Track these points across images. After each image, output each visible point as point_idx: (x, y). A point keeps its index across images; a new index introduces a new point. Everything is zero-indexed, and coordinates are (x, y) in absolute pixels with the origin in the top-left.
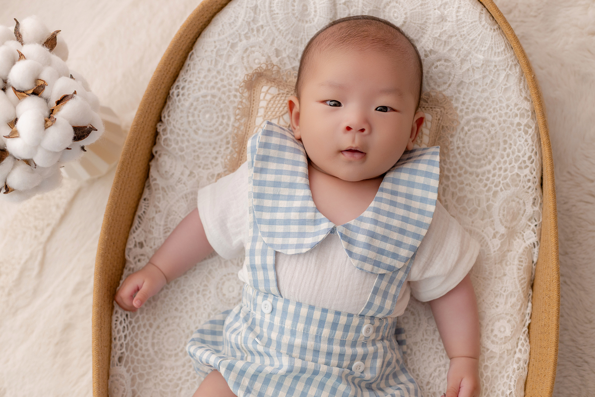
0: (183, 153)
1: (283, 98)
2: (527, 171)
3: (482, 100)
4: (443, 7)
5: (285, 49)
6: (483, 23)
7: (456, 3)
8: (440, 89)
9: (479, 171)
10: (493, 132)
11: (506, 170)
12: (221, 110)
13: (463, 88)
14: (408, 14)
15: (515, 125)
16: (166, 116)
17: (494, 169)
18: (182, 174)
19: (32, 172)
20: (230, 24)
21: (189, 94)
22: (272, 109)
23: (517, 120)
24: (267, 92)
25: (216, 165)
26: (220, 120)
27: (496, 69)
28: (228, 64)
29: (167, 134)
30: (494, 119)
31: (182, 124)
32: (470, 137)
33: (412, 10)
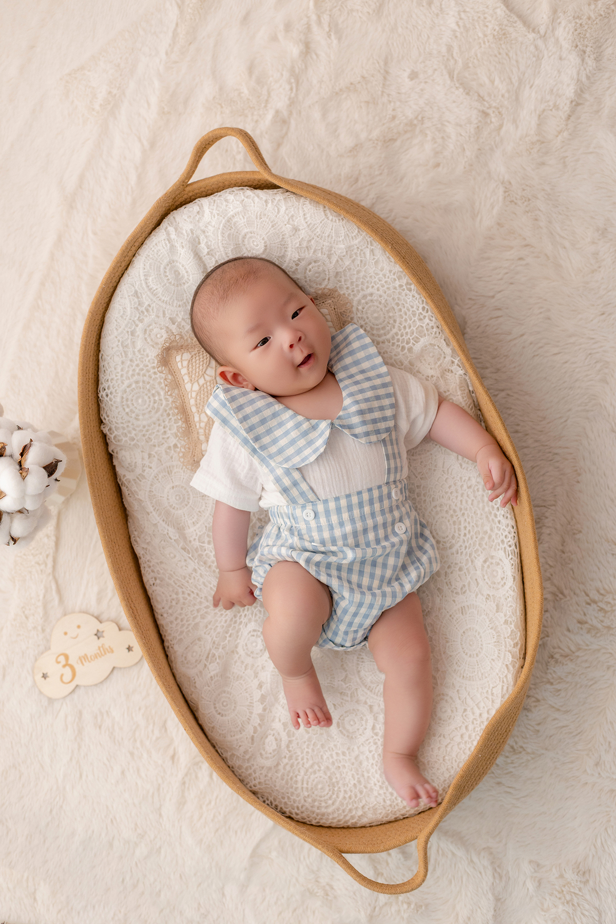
0: (135, 441)
1: (197, 358)
2: (427, 321)
3: (361, 280)
4: (291, 220)
5: (177, 315)
6: (331, 218)
7: (300, 212)
8: (323, 286)
9: (388, 336)
10: (383, 301)
11: (410, 327)
12: (149, 390)
13: (341, 277)
14: (266, 238)
15: (398, 288)
16: (106, 417)
17: (400, 330)
18: (143, 459)
19: (27, 517)
20: (122, 317)
21: (116, 390)
22: (194, 372)
23: (397, 283)
24: (182, 360)
25: (168, 438)
26: (152, 399)
27: (359, 250)
28: (136, 350)
29: (113, 432)
30: (378, 290)
31: (122, 418)
32: (367, 313)
33: (267, 233)
